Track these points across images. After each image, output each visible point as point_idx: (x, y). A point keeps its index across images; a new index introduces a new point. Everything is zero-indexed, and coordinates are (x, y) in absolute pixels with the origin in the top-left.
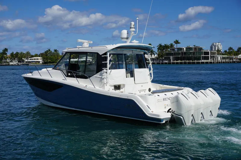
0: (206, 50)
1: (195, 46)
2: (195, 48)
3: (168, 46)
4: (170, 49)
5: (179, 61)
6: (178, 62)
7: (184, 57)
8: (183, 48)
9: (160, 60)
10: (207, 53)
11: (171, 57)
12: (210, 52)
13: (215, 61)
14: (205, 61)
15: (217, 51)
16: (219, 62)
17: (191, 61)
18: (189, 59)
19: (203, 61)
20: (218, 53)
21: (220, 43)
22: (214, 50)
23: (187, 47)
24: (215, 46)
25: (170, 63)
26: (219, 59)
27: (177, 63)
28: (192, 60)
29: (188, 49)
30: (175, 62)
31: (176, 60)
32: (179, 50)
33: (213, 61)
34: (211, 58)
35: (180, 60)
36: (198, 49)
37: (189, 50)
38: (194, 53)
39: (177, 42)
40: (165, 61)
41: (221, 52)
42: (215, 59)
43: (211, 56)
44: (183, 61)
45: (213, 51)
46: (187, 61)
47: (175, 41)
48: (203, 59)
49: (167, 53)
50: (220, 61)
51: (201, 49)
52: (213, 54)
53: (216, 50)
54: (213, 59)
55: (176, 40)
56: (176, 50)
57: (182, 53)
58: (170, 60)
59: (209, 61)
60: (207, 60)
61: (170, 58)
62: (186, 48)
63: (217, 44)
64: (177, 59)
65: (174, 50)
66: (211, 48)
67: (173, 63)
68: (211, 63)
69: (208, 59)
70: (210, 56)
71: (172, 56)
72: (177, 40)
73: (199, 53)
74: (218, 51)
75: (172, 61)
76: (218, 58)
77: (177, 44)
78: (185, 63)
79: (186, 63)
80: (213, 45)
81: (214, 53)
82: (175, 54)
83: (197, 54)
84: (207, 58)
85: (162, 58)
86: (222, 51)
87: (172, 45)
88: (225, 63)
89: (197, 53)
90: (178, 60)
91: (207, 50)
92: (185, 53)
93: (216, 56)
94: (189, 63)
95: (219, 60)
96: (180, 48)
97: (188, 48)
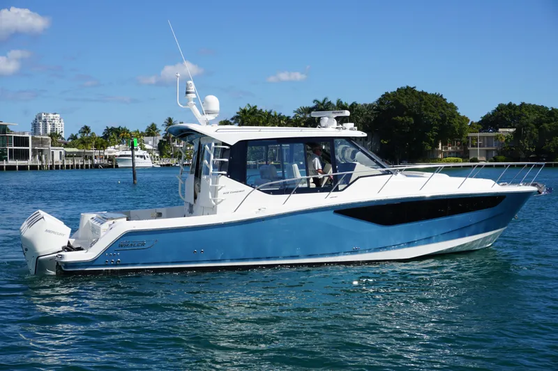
0: (19, 133)
10: (22, 141)
12: (33, 138)
13: (44, 164)
14: (18, 163)
15: (51, 135)
16: (57, 167)
19: (11, 162)
20: (53, 141)
21: (57, 115)
22: (41, 131)
24: (45, 121)
26: (57, 157)
33: (39, 164)
34: (34, 156)
41: (63, 139)
42: (46, 158)
43: (33, 150)
45: (39, 137)
48: (11, 158)
50: (60, 164)
51: (4, 129)
52: (39, 143)
53: (49, 132)
54: (40, 159)
59: (29, 162)
60: (22, 159)
63: (51, 116)
66: (35, 127)
68: (34, 168)
69: (27, 158)
70: (30, 148)
74: (54, 135)
76: (53, 155)
80: (40, 118)
81: (42, 142)
84: (24, 155)
86: (63, 136)
88: (62, 168)
91: (24, 133)
93: (49, 150)
95: (55, 160)
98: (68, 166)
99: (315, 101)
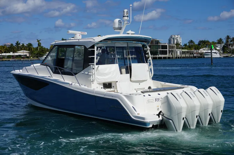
0: (163, 44)
9: (112, 54)
10: (165, 47)
12: (169, 46)
13: (173, 56)
14: (163, 56)
15: (176, 44)
16: (179, 57)
19: (160, 56)
20: (177, 46)
21: (179, 36)
22: (172, 43)
24: (174, 39)
26: (178, 53)
33: (171, 56)
34: (169, 53)
36: (154, 42)
41: (181, 46)
42: (174, 54)
43: (169, 51)
48: (160, 54)
50: (180, 56)
51: (158, 42)
52: (171, 48)
53: (175, 43)
54: (172, 54)
58: (123, 55)
59: (167, 56)
63: (176, 36)
66: (170, 41)
68: (169, 58)
69: (166, 54)
70: (168, 50)
71: (126, 50)
73: (156, 46)
74: (178, 44)
75: (125, 56)
76: (177, 53)
80: (172, 37)
81: (173, 47)
83: (154, 48)
84: (165, 53)
85: (114, 53)
86: (181, 44)
88: (181, 58)
89: (154, 46)
90: (132, 55)
91: (165, 44)
93: (175, 50)
95: (178, 55)
98: (183, 57)
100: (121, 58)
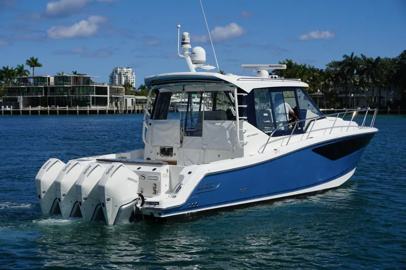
0: (99, 84)
1: (75, 73)
2: (75, 77)
3: (11, 70)
4: (19, 79)
5: (39, 108)
6: (37, 111)
7: (49, 97)
8: (49, 78)
10: (102, 90)
11: (20, 99)
12: (110, 88)
13: (119, 109)
14: (99, 108)
15: (125, 86)
16: (130, 111)
17: (67, 108)
18: (62, 103)
19: (93, 108)
20: (126, 90)
21: (129, 69)
22: (117, 82)
23: (57, 75)
24: (120, 74)
25: (16, 113)
26: (129, 104)
27: (35, 113)
28: (70, 106)
29: (60, 79)
30: (30, 109)
31: (32, 106)
32: (38, 81)
33: (115, 109)
34: (111, 102)
35: (42, 106)
36: (82, 80)
37: (61, 82)
38: (73, 90)
39: (34, 63)
40: (5, 107)
41: (134, 88)
42: (121, 104)
43: (111, 98)
44: (49, 108)
45: (115, 87)
46: (58, 108)
47: (29, 59)
48: (93, 104)
49: (9, 88)
50: (132, 109)
51: (88, 81)
52: (115, 92)
53: (123, 83)
54: (116, 105)
55: (32, 59)
56: (32, 81)
57: (46, 88)
58: (17, 106)
59: (107, 108)
60: (102, 105)
61: (16, 100)
62: (55, 77)
63: (125, 70)
64: (34, 102)
65: (25, 81)
66: (112, 79)
67: (26, 113)
68: (111, 112)
69: (106, 104)
70: (108, 96)
71: (23, 95)
72: (35, 58)
73: (85, 89)
74: (127, 85)
75: (21, 108)
76: (126, 102)
77: (33, 66)
78: (53, 113)
79: (56, 114)
80: (116, 71)
81: (118, 91)
82: (28, 91)
83: (81, 92)
84: (103, 102)
86: (134, 86)
87: (21, 70)
89: (81, 89)
90: (36, 106)
91: (103, 84)
92: (53, 89)
93: (123, 97)
94: (63, 113)
95: (128, 106)
96: (41, 78)
97: (59, 77)
98: (138, 111)
99: (344, 56)
100: (13, 111)
